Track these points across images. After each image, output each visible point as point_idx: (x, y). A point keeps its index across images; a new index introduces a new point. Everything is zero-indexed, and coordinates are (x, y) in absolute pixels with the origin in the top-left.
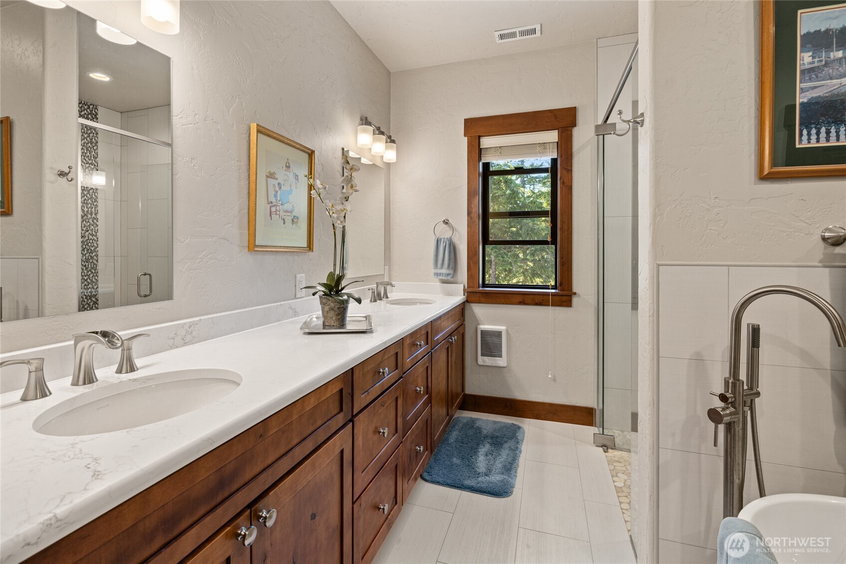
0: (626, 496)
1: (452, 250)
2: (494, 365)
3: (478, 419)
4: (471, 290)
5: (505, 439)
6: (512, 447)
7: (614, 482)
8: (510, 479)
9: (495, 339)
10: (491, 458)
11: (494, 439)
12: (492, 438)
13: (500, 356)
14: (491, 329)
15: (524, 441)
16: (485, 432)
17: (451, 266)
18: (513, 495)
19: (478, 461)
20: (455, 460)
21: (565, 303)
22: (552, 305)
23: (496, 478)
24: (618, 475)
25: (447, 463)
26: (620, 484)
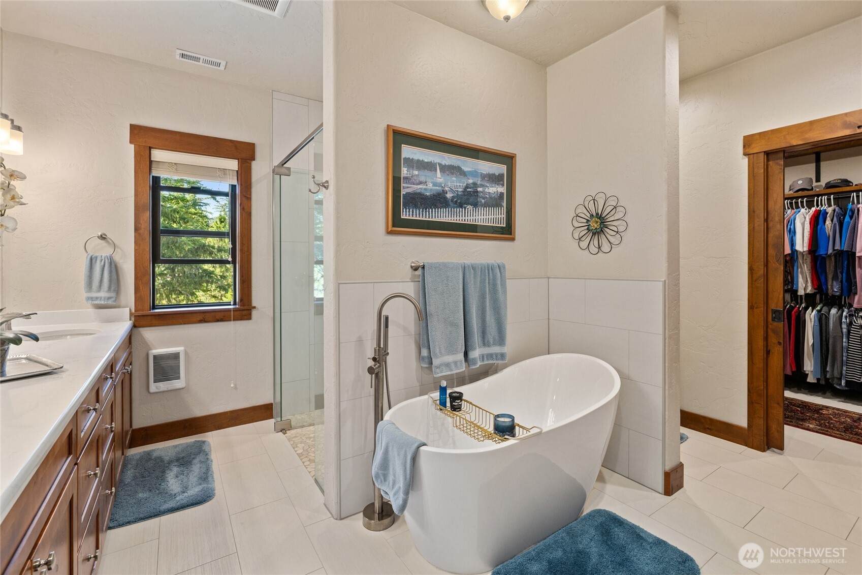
0: (306, 457)
1: (114, 270)
2: (169, 389)
3: (154, 450)
4: (140, 313)
5: (193, 457)
6: (202, 460)
7: (296, 451)
8: (209, 486)
9: (172, 362)
10: (183, 477)
11: (181, 461)
12: (177, 460)
13: (178, 378)
14: (167, 352)
15: (212, 451)
16: (167, 459)
17: (113, 288)
18: (215, 497)
19: (169, 485)
20: (140, 495)
21: (245, 317)
22: (234, 320)
23: (194, 491)
24: (298, 445)
25: (132, 501)
26: (300, 451)
